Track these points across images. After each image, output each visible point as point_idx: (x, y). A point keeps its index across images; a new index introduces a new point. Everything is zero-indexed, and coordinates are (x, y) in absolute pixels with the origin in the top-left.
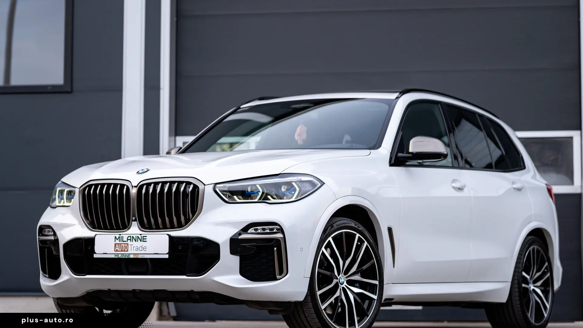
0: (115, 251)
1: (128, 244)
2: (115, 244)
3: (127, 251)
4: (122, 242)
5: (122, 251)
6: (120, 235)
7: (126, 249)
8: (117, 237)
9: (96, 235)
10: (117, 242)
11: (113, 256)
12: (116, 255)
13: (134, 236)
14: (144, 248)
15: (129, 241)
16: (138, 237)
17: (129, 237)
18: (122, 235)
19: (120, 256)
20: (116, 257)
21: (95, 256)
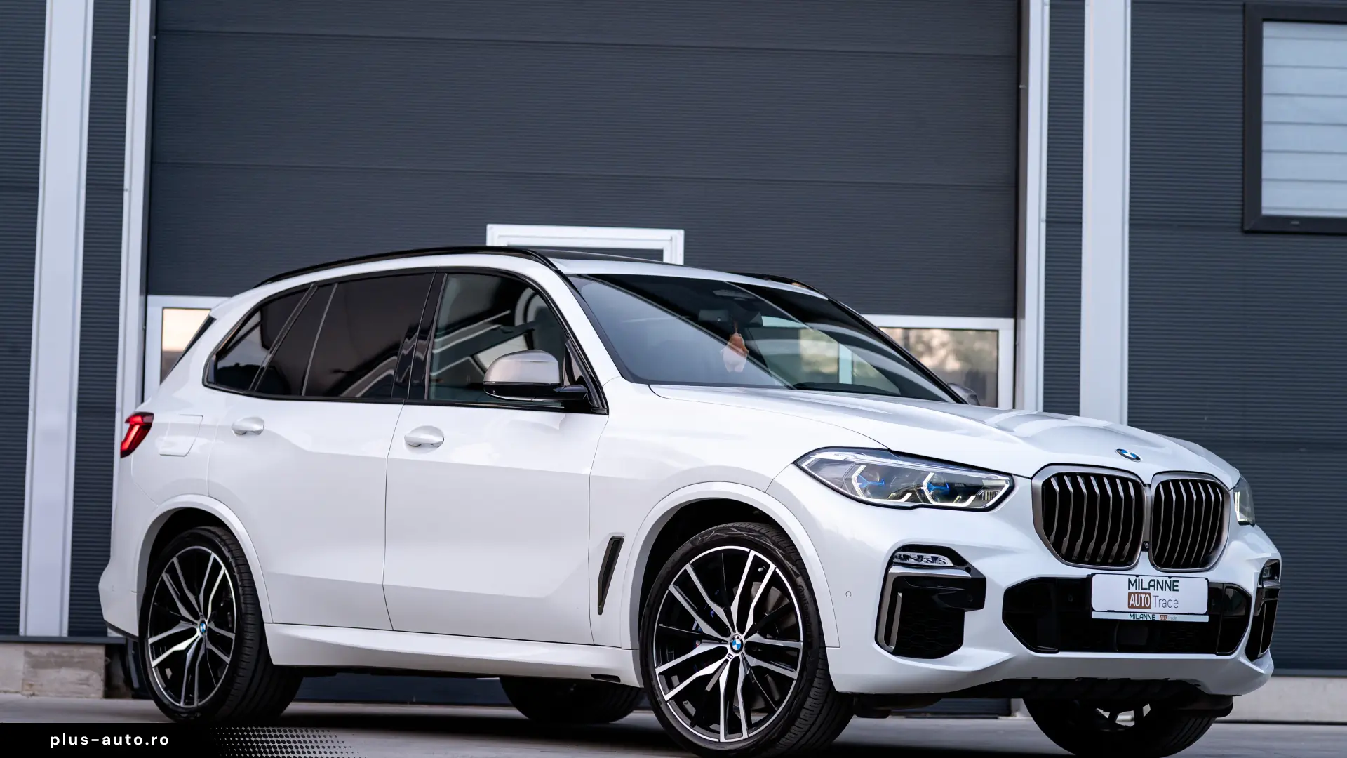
0: (1129, 607)
1: (1150, 594)
2: (1130, 594)
3: (1149, 607)
4: (1141, 591)
5: (1140, 607)
6: (1137, 576)
7: (1147, 604)
8: (1133, 580)
9: (1094, 574)
10: (1133, 589)
11: (1126, 617)
12: (1132, 614)
13: (1160, 579)
14: (1175, 603)
15: (1152, 588)
16: (1166, 581)
17: (1151, 580)
18: (1140, 578)
19: (1138, 616)
20: (1132, 619)
21: (1094, 615)
